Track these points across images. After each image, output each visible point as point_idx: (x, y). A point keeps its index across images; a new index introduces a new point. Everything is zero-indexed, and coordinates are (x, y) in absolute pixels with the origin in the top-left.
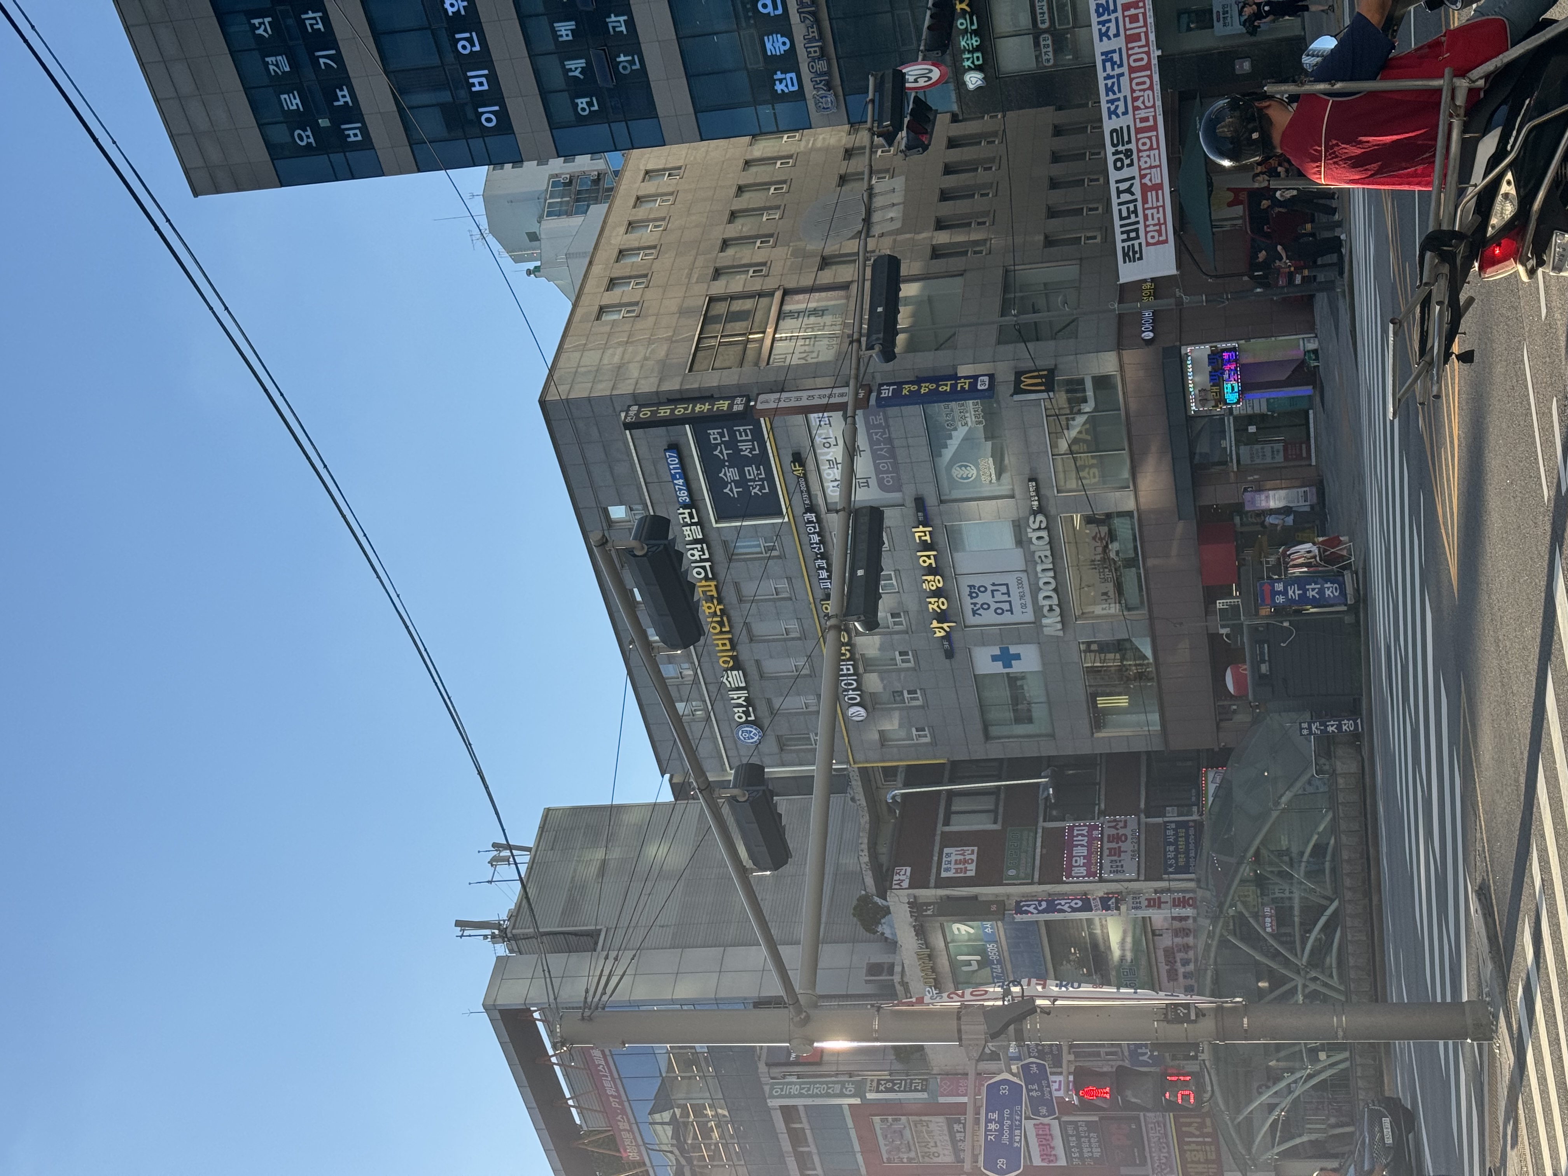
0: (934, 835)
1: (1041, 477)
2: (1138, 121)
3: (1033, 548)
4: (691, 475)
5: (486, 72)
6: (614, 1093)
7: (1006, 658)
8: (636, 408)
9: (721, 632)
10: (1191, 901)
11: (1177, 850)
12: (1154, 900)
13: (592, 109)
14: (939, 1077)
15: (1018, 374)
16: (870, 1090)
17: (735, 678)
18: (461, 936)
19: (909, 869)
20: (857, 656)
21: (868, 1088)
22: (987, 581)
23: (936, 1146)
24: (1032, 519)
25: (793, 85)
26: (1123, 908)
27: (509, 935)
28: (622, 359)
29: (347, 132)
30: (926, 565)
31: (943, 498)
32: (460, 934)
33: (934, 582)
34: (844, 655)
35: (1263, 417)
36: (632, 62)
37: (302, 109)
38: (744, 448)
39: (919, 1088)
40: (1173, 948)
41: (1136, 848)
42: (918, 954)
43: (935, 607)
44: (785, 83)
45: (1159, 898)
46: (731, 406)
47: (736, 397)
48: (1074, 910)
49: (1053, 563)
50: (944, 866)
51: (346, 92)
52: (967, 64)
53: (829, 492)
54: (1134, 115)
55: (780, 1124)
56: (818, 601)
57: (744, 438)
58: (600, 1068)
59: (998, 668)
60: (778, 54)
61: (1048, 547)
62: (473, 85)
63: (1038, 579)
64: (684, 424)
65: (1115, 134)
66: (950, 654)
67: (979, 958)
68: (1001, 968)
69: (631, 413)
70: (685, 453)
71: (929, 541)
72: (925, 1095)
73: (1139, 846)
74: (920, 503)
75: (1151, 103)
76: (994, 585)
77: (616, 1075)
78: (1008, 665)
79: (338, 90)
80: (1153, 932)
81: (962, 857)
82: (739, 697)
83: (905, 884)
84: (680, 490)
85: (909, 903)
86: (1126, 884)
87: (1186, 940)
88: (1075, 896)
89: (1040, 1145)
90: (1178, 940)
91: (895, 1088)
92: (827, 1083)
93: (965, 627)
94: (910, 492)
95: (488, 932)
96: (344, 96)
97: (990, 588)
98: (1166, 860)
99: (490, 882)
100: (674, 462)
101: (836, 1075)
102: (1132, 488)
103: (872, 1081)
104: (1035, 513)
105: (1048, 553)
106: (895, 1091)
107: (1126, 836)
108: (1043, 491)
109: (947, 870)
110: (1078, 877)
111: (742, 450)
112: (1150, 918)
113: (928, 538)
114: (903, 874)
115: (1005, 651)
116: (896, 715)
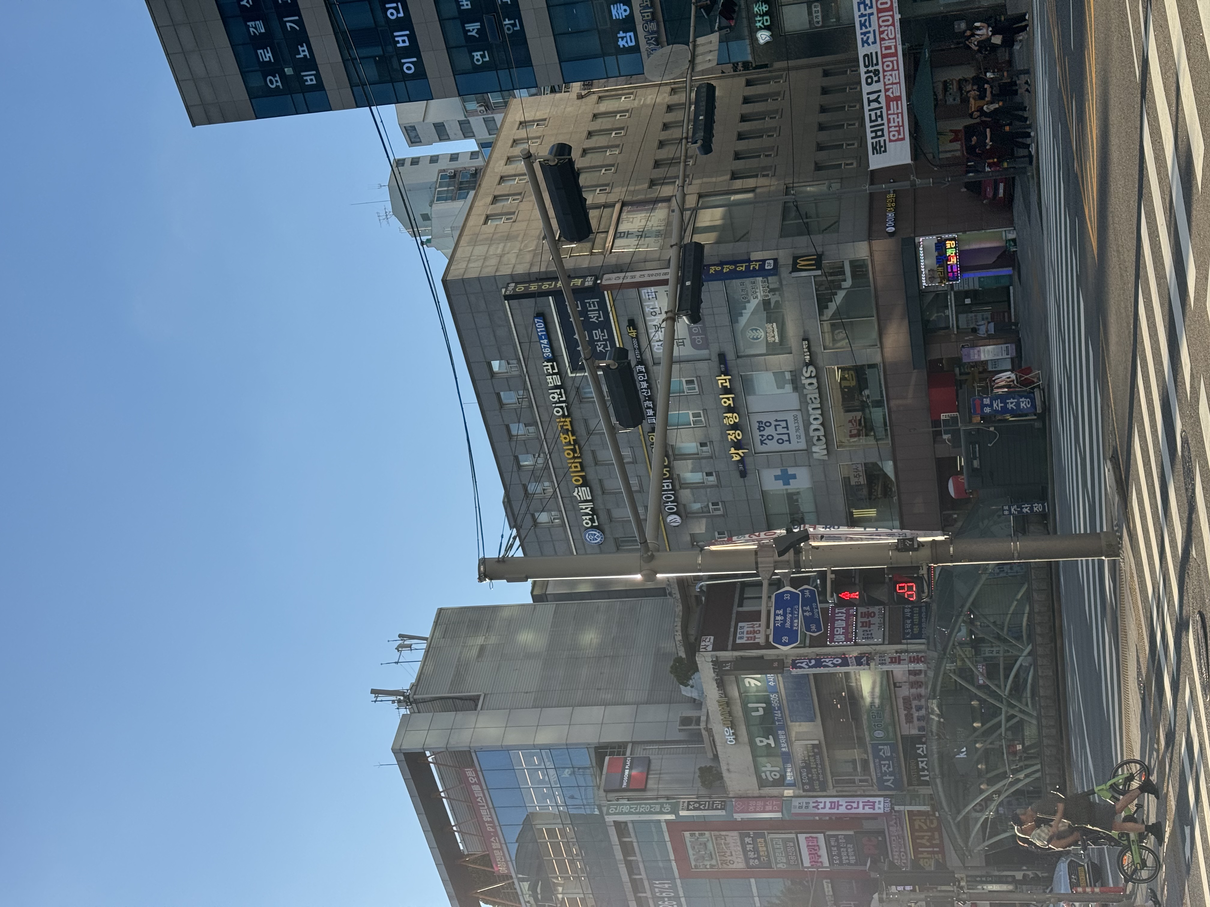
0: (731, 614)
1: (811, 337)
2: (883, 49)
3: (805, 392)
4: (553, 337)
5: (407, 32)
6: (489, 819)
7: (786, 478)
8: (513, 285)
9: (574, 458)
10: (923, 659)
11: (912, 622)
12: (895, 658)
13: (485, 60)
14: (733, 800)
15: (795, 259)
16: (683, 809)
17: (583, 493)
18: (375, 701)
19: (712, 638)
20: (675, 476)
21: (681, 807)
22: (771, 418)
23: (732, 855)
24: (805, 369)
25: (631, 41)
26: (872, 664)
27: (411, 700)
28: (503, 250)
29: (305, 78)
30: (726, 405)
31: (739, 354)
32: (374, 699)
33: (732, 418)
34: (665, 474)
35: (975, 292)
36: (514, 25)
37: (272, 60)
38: (592, 316)
39: (719, 807)
40: (909, 697)
41: (882, 621)
42: (718, 702)
43: (733, 437)
44: (625, 40)
45: (899, 657)
46: (583, 283)
47: (587, 276)
48: (835, 665)
49: (820, 403)
50: (738, 635)
51: (305, 48)
52: (759, 24)
53: (655, 349)
54: (881, 44)
55: (614, 838)
56: (646, 433)
57: (593, 308)
58: (479, 800)
59: (779, 486)
60: (621, 18)
61: (817, 391)
62: (398, 42)
63: (809, 415)
64: (548, 296)
65: (866, 58)
66: (743, 474)
67: (764, 705)
68: (781, 713)
69: (510, 288)
70: (549, 320)
71: (729, 387)
72: (723, 813)
73: (884, 620)
74: (722, 357)
75: (893, 36)
76: (776, 421)
77: (491, 806)
78: (787, 483)
79: (299, 47)
80: (895, 684)
81: (752, 629)
82: (586, 508)
83: (710, 648)
84: (545, 348)
85: (712, 661)
86: (874, 647)
87: (919, 690)
88: (836, 656)
89: (810, 854)
90: (913, 691)
91: (701, 807)
92: (650, 804)
93: (755, 453)
94: (715, 349)
95: (394, 698)
96: (304, 51)
97: (773, 423)
98: (904, 629)
99: (397, 663)
100: (540, 326)
101: (657, 798)
102: (879, 345)
103: (684, 802)
104: (807, 365)
105: (817, 396)
106: (701, 810)
107: (874, 613)
108: (813, 349)
109: (741, 638)
110: (838, 642)
111: (591, 318)
112: (892, 671)
113: (728, 384)
114: (708, 642)
115: (784, 472)
116: (704, 521)
